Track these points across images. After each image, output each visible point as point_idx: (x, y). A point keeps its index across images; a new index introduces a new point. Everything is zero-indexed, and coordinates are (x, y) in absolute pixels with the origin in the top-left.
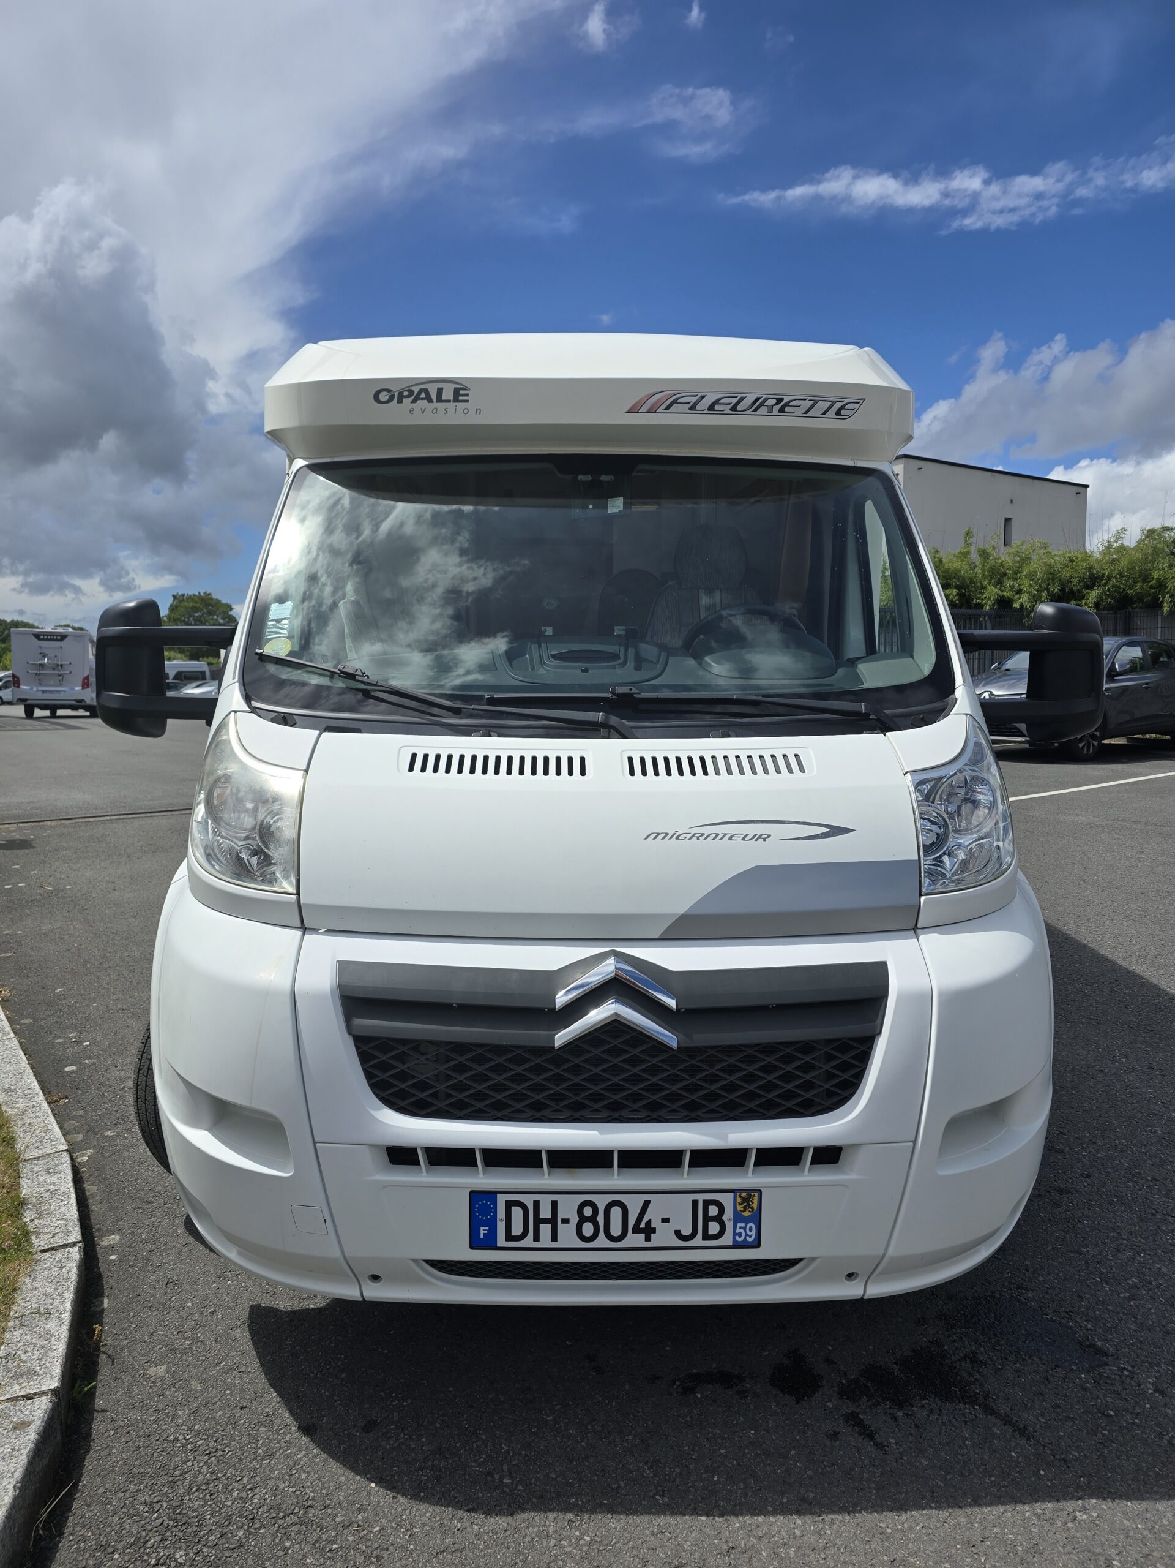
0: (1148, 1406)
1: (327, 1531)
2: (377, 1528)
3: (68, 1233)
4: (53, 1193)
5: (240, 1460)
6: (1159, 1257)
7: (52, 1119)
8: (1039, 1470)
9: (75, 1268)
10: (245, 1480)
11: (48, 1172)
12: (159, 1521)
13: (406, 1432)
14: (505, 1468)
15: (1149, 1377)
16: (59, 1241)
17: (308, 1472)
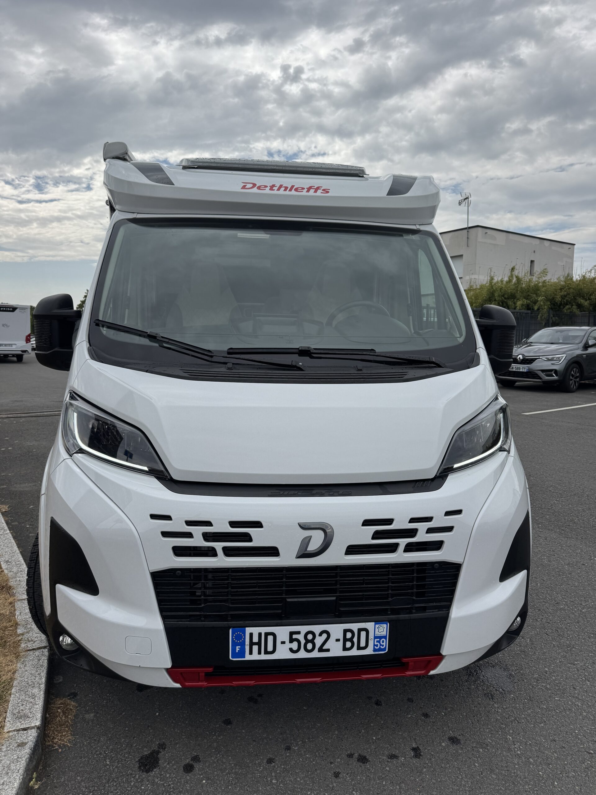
9: (46, 660)
13: (220, 753)
14: (273, 774)
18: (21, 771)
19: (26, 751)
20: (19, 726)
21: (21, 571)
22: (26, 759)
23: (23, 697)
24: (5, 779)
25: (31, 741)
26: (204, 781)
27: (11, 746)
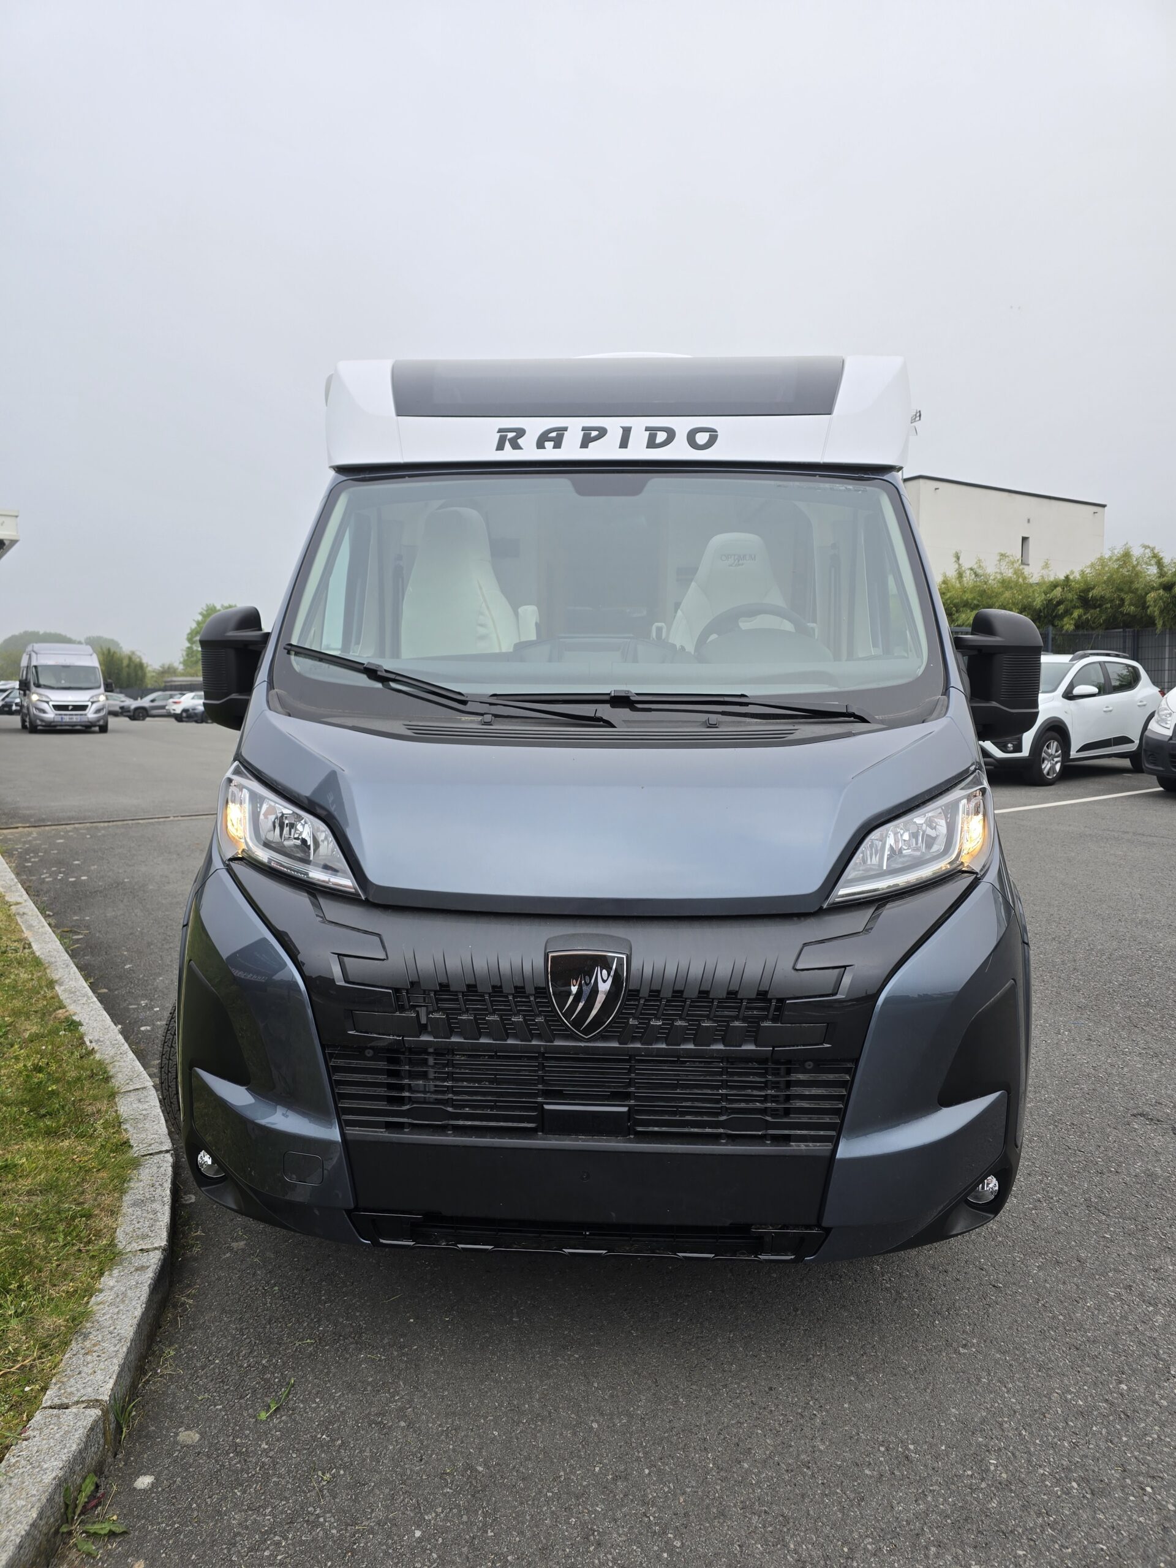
0: (1031, 1281)
1: (377, 1348)
2: (415, 1347)
3: (161, 1143)
4: (146, 1117)
5: (307, 1303)
6: (1063, 1180)
7: (138, 1063)
8: (935, 1321)
9: (170, 1169)
10: (313, 1315)
11: (139, 1101)
12: (248, 1340)
13: (437, 1287)
14: (515, 1311)
15: (1035, 1262)
16: (155, 1148)
17: (361, 1312)
18: (144, 1297)
19: (149, 1276)
20: (135, 1246)
21: (121, 1054)
22: (150, 1285)
23: (139, 1213)
24: (121, 1308)
25: (155, 1264)
26: (412, 1320)
27: (126, 1271)
